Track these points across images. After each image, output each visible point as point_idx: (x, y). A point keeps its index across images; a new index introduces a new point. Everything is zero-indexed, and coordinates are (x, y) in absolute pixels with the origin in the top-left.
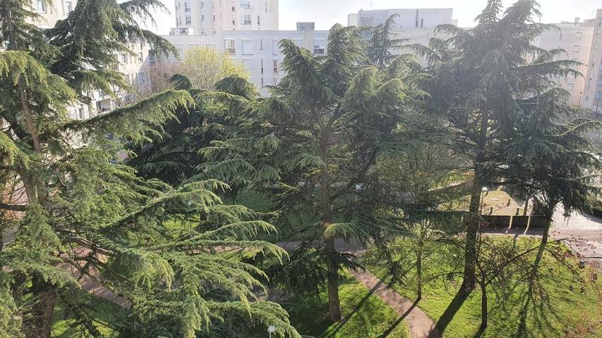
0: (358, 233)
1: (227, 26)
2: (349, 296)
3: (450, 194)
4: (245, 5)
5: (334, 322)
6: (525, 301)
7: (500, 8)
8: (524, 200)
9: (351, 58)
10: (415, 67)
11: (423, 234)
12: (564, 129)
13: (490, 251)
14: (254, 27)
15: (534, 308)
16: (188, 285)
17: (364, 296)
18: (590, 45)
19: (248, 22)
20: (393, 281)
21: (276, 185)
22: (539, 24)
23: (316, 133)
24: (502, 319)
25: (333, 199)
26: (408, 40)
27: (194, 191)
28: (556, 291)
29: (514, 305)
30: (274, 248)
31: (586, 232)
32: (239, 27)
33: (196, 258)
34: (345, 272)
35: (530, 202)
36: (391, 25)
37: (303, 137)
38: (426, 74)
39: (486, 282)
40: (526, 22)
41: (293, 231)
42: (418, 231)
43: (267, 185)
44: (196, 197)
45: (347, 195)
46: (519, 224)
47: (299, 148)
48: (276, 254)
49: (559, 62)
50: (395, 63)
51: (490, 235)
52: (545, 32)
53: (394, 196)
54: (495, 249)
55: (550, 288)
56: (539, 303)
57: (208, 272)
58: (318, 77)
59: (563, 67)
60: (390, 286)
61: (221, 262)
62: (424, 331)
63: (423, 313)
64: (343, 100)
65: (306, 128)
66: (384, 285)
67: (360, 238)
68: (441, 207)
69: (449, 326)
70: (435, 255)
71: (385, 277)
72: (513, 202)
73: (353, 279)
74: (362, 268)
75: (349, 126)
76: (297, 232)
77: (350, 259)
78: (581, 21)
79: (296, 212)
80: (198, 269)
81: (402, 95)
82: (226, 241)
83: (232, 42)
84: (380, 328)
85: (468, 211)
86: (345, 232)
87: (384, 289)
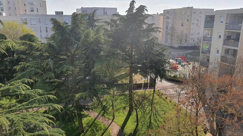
0: (89, 96)
1: (22, 12)
2: (87, 122)
3: (122, 77)
4: (30, 3)
5: (81, 134)
6: (150, 113)
7: (134, 8)
8: (146, 77)
9: (81, 26)
10: (106, 30)
11: (114, 93)
12: (158, 51)
13: (137, 97)
14: (35, 13)
15: (153, 115)
16: (18, 127)
17: (93, 121)
18: (162, 22)
19: (32, 11)
20: (104, 113)
21: (52, 80)
22: (147, 14)
23: (68, 57)
24: (144, 121)
25: (77, 83)
26: (102, 19)
27: (16, 85)
28: (160, 108)
29: (147, 115)
30: (56, 106)
31: (167, 86)
32: (28, 12)
33: (20, 115)
34: (85, 112)
35: (149, 77)
36: (95, 14)
37: (63, 59)
38: (111, 33)
39: (137, 108)
40: (143, 14)
41: (61, 99)
42: (112, 92)
43: (48, 80)
44: (17, 87)
45: (83, 81)
46: (146, 86)
47: (62, 63)
48: (57, 108)
49: (154, 28)
50: (98, 28)
51: (137, 91)
52: (149, 17)
53: (102, 80)
54: (139, 95)
55: (158, 107)
56: (155, 113)
57: (27, 120)
58: (68, 34)
59: (156, 30)
60: (103, 115)
61: (32, 115)
62: (117, 130)
63: (116, 124)
64: (80, 43)
65: (64, 55)
66: (100, 116)
67: (90, 98)
68: (120, 82)
69: (125, 127)
70: (118, 101)
71: (100, 112)
72: (143, 78)
73: (88, 115)
74: (91, 109)
75: (83, 53)
76: (63, 99)
77: (86, 107)
78: (159, 14)
79: (62, 91)
80: (22, 119)
81: (103, 41)
82: (33, 106)
83: (26, 19)
84: (100, 133)
85: (129, 83)
86: (84, 96)
87: (101, 117)
